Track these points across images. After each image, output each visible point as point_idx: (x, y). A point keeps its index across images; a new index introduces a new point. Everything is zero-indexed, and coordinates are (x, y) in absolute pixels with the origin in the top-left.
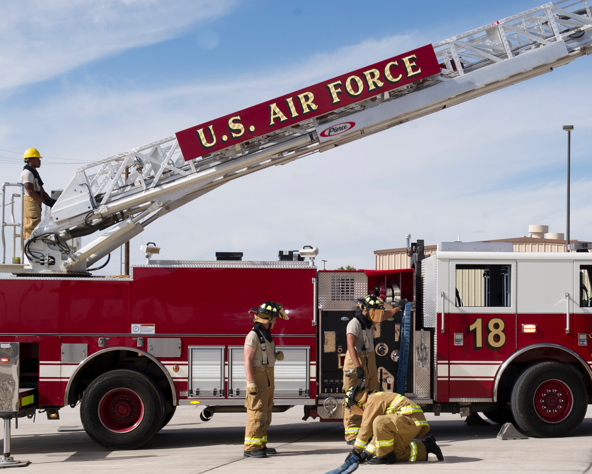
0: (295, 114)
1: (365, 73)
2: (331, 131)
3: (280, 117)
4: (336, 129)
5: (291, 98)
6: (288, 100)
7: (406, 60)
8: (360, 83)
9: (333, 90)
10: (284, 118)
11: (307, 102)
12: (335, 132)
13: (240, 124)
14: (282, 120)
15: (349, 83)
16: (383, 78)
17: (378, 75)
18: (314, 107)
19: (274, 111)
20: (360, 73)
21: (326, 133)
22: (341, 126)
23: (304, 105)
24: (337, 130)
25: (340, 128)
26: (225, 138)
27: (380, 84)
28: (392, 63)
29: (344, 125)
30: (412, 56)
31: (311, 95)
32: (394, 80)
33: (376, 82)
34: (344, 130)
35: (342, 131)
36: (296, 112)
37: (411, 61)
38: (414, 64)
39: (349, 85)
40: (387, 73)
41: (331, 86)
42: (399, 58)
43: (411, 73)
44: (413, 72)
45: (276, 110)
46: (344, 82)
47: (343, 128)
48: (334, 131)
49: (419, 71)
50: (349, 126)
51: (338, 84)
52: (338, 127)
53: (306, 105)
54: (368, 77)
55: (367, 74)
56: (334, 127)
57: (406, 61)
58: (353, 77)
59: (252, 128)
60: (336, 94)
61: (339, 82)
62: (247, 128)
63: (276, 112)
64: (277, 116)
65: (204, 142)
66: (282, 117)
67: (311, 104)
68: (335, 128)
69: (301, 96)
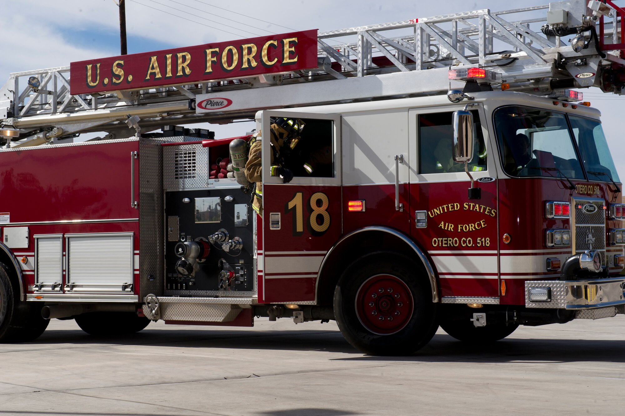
0: (169, 74)
1: (244, 46)
2: (208, 103)
3: (156, 73)
4: (214, 102)
5: (170, 55)
6: (168, 56)
7: (286, 41)
8: (236, 56)
9: (209, 57)
10: (159, 76)
11: (183, 64)
12: (211, 106)
13: (122, 70)
14: (157, 77)
15: (226, 53)
16: (258, 57)
17: (254, 52)
18: (188, 71)
19: (153, 65)
20: (238, 44)
21: (204, 105)
22: (219, 100)
23: (180, 67)
24: (213, 104)
25: (217, 102)
26: (106, 81)
27: (254, 64)
28: (272, 42)
29: (221, 100)
30: (293, 39)
31: (189, 57)
32: (268, 63)
33: (251, 60)
34: (220, 106)
35: (218, 107)
36: (171, 72)
37: (291, 44)
38: (293, 49)
39: (225, 56)
40: (264, 52)
41: (209, 51)
42: (280, 38)
43: (287, 60)
44: (289, 59)
45: (155, 64)
46: (222, 50)
47: (220, 104)
48: (211, 104)
49: (296, 60)
50: (226, 103)
51: (216, 51)
52: (216, 101)
53: (181, 67)
54: (245, 52)
55: (245, 48)
56: (212, 100)
57: (286, 44)
58: (231, 47)
59: (130, 78)
60: (210, 63)
61: (217, 49)
62: (126, 76)
63: (155, 66)
64: (154, 71)
65: (89, 79)
66: (158, 73)
67: (186, 67)
68: (212, 102)
69: (180, 55)
